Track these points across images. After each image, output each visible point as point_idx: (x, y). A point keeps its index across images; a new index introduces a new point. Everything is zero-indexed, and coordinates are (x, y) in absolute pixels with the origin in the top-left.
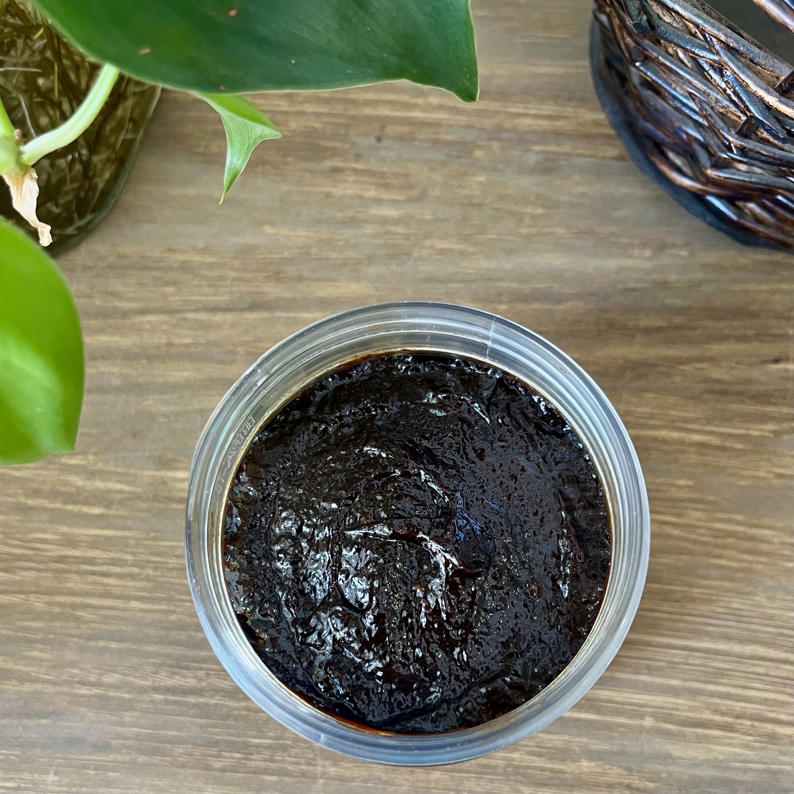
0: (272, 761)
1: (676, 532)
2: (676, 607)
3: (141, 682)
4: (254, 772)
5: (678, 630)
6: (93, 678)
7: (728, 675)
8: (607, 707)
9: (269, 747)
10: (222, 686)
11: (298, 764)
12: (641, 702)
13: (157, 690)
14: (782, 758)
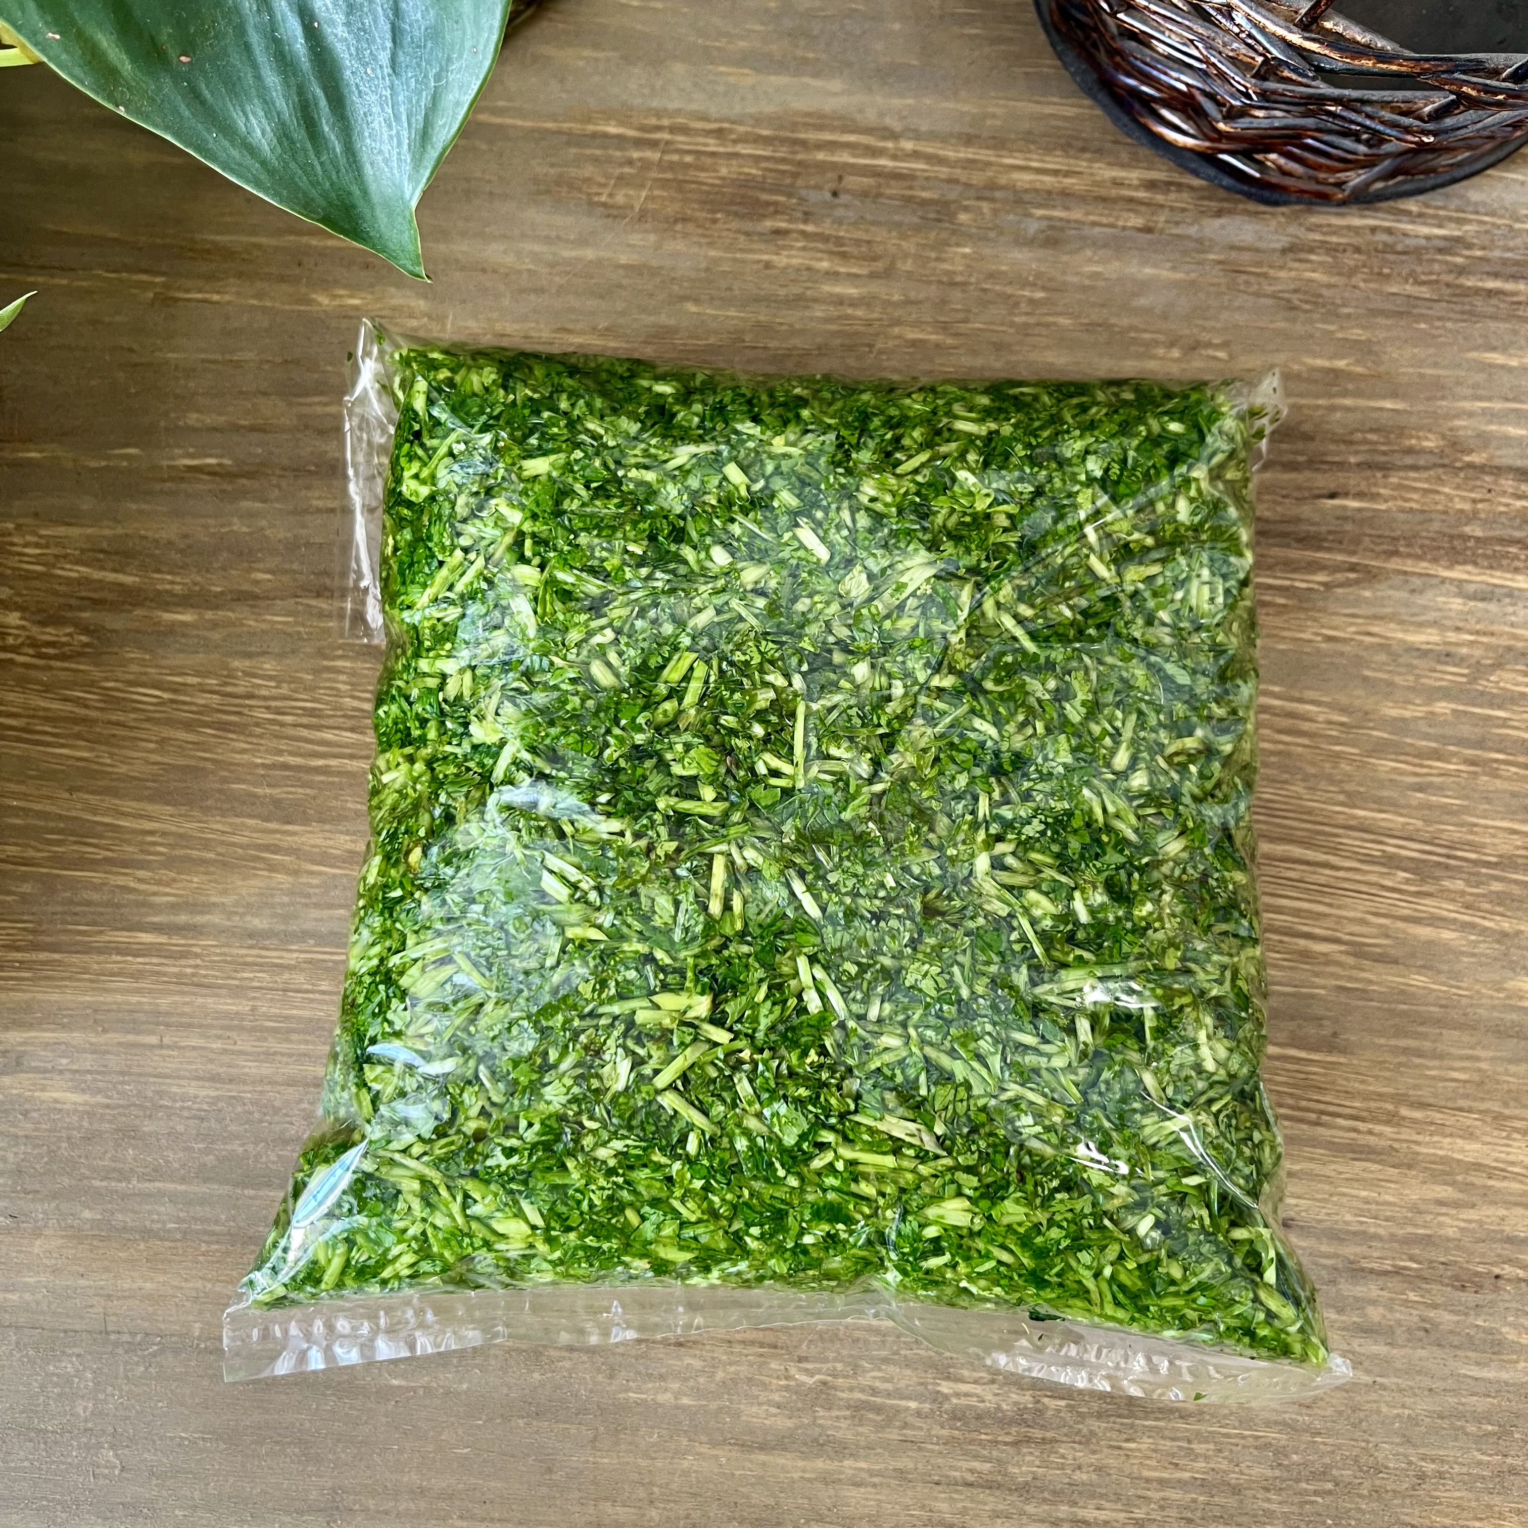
14: (1317, 980)
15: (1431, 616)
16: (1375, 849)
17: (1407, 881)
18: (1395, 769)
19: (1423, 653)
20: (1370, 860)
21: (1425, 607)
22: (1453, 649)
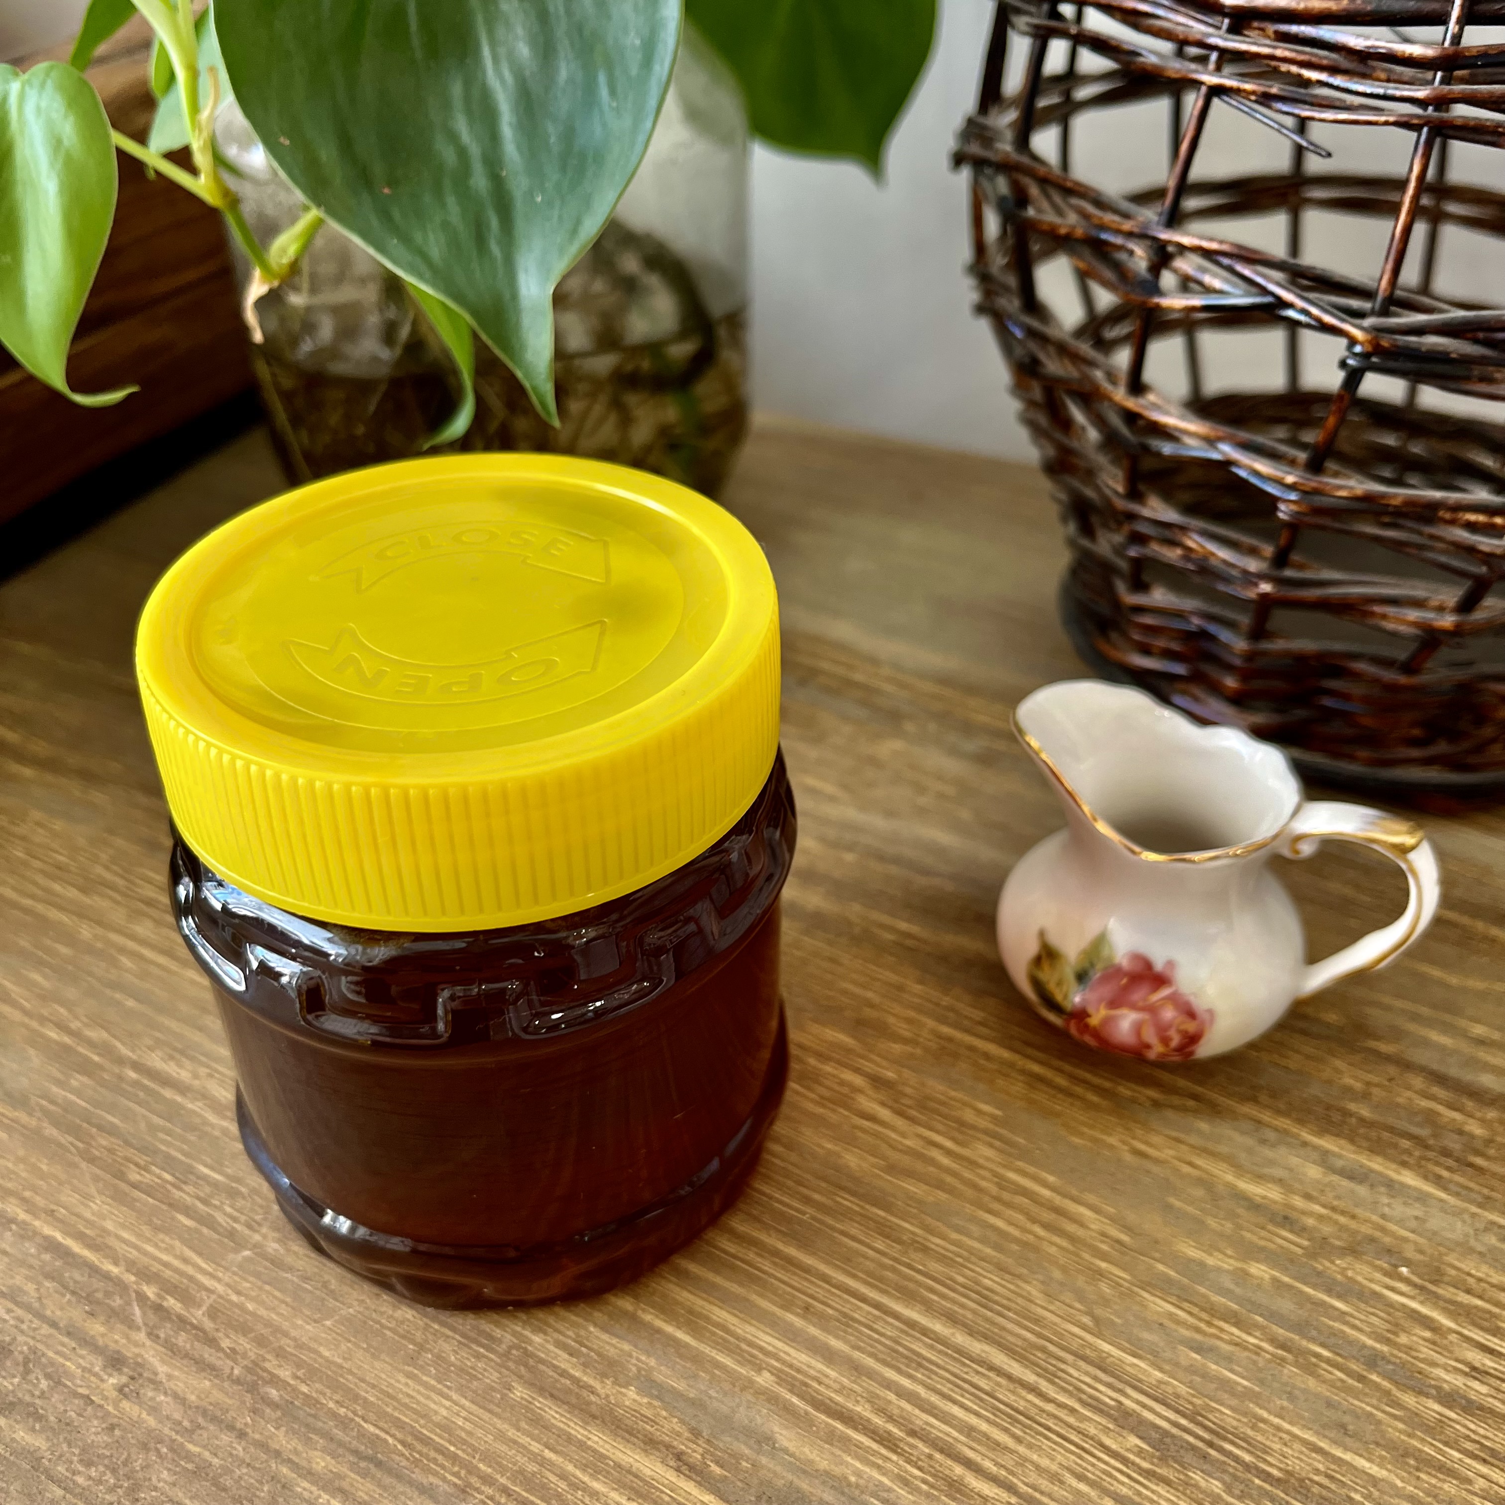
0: (205, 1202)
1: (945, 1161)
2: (895, 1250)
3: (124, 1051)
4: (170, 1205)
5: (881, 1279)
6: (75, 1025)
7: (927, 1369)
8: (714, 1334)
9: (215, 1185)
10: (217, 1094)
11: (235, 1220)
12: (770, 1348)
13: (136, 1066)
15: (1278, 1172)
16: (1107, 1396)
17: (1140, 1452)
18: (1171, 1316)
19: (1255, 1206)
20: (1098, 1407)
21: (1272, 1163)
22: (1294, 1215)
